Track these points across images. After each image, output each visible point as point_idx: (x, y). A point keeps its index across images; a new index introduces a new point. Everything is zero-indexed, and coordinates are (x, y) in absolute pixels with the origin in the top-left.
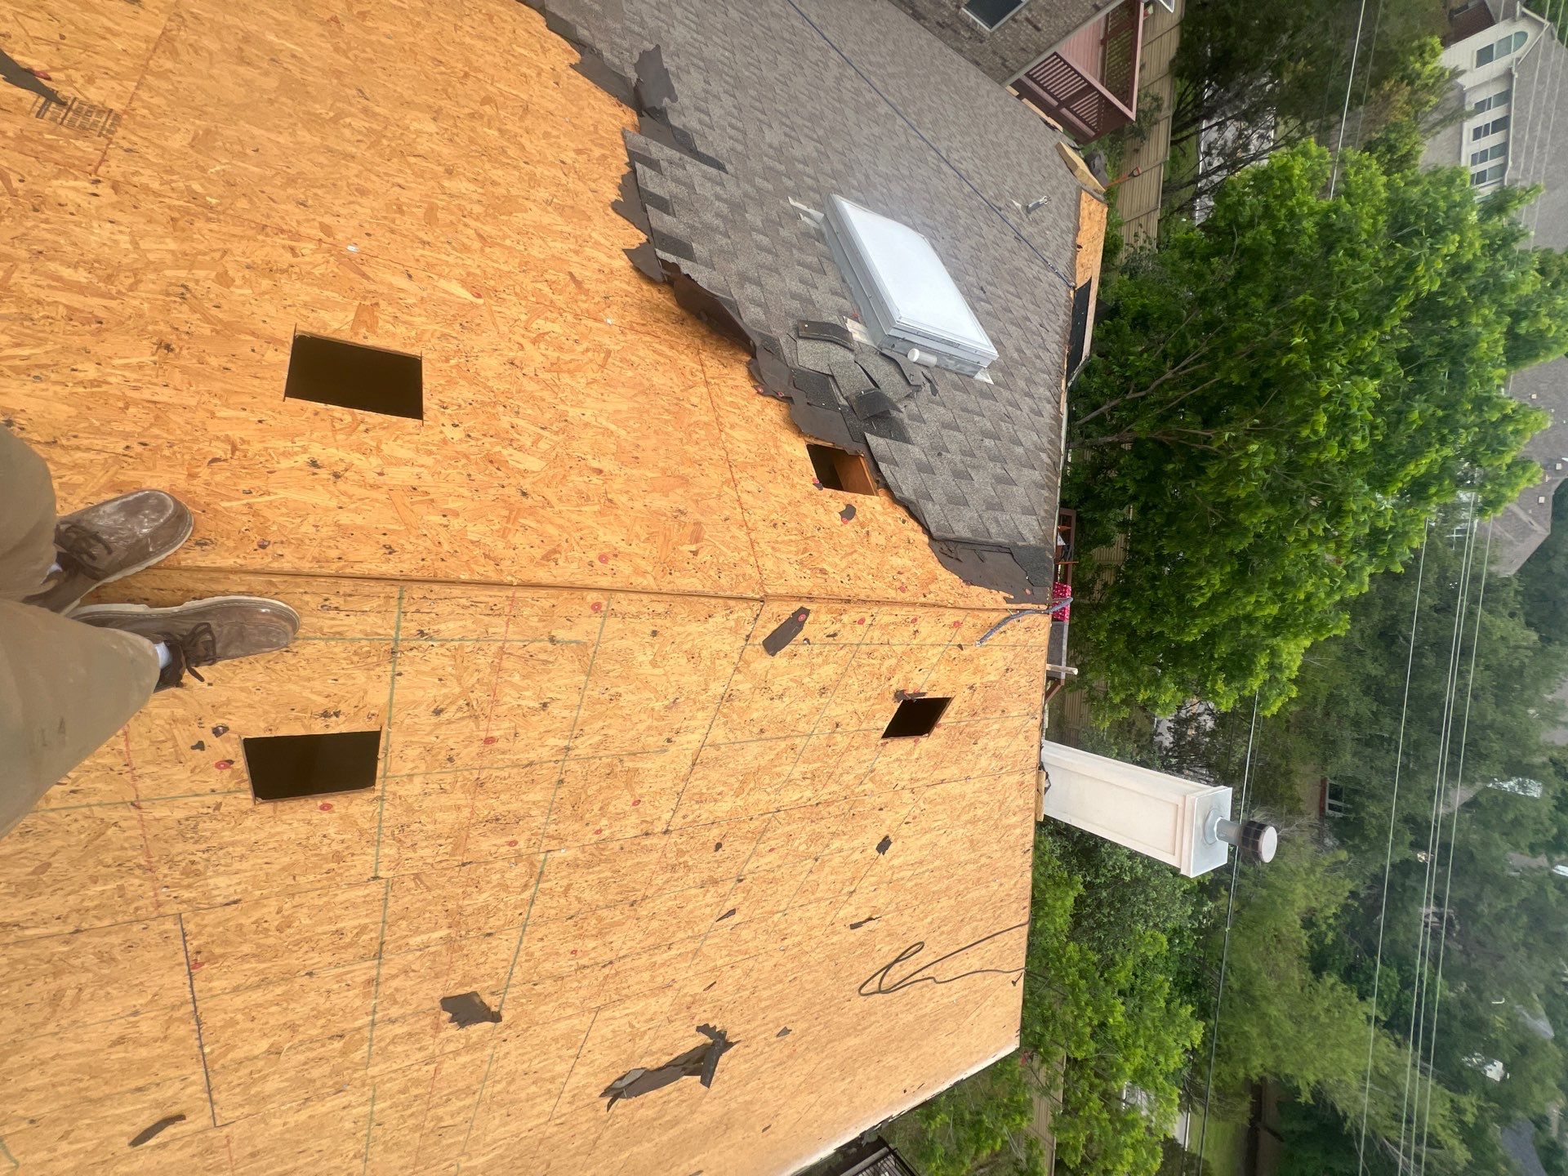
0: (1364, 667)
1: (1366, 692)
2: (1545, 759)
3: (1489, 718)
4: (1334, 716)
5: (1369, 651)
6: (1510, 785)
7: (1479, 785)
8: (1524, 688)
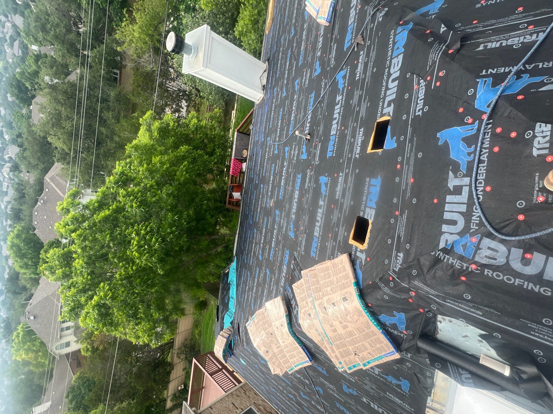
0: (106, 132)
1: (106, 120)
2: (44, 91)
3: (63, 109)
4: (117, 111)
5: (104, 137)
6: (56, 81)
7: (66, 81)
8: (51, 119)
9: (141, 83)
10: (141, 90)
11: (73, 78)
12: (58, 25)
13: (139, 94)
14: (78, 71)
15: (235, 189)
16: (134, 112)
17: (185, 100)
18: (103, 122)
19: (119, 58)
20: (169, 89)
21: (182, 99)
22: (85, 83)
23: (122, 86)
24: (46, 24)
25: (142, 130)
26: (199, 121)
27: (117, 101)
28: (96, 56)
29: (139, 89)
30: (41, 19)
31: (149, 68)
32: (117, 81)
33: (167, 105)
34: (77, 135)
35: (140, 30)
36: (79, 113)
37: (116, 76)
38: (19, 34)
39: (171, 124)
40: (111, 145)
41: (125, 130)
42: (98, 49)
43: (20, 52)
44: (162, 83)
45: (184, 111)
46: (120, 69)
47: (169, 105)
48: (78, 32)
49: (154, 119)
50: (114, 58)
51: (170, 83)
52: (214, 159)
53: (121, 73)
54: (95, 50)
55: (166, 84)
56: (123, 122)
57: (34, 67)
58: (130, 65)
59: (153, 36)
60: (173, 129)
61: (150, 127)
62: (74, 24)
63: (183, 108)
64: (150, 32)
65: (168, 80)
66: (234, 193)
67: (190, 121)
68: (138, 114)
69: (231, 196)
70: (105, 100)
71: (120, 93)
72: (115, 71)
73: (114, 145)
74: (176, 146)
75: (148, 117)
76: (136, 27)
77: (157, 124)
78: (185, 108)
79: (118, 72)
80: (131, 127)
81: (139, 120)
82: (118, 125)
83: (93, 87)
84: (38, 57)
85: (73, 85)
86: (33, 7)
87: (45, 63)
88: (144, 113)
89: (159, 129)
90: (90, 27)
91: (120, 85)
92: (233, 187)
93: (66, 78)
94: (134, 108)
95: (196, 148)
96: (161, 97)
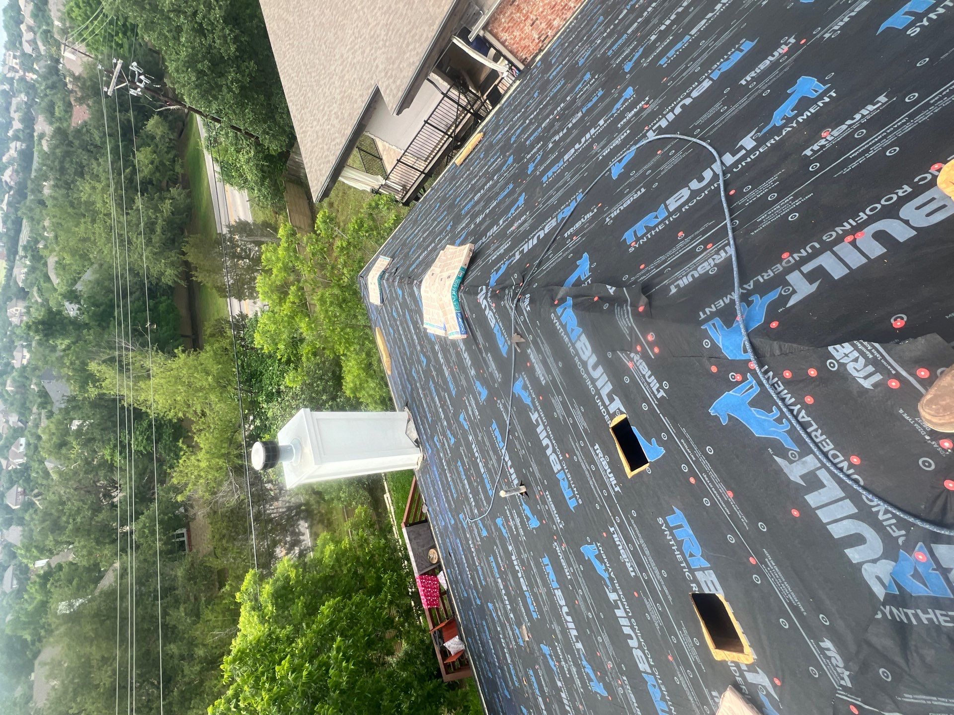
0: (179, 649)
1: (175, 627)
2: (57, 632)
3: (94, 648)
4: (192, 599)
5: (176, 662)
6: (77, 603)
7: (97, 592)
8: (72, 682)
9: (225, 531)
10: (227, 542)
11: (109, 580)
12: (79, 511)
13: (225, 549)
14: (117, 565)
15: (444, 634)
16: (222, 585)
17: (302, 519)
18: (171, 633)
19: (182, 510)
20: (273, 516)
21: (298, 520)
22: (131, 579)
23: (194, 550)
24: (59, 517)
25: (245, 612)
26: (337, 542)
27: (189, 580)
28: (144, 527)
29: (224, 542)
30: (51, 514)
31: (233, 501)
32: (184, 547)
33: (275, 544)
34: (123, 688)
35: (208, 456)
36: (123, 640)
37: (182, 539)
38: (13, 556)
39: (293, 575)
40: (191, 670)
41: (214, 628)
42: (146, 513)
43: (15, 582)
44: (259, 512)
45: (307, 539)
46: (187, 526)
47: (280, 541)
48: (113, 503)
49: (261, 579)
50: (173, 513)
51: (271, 505)
52: (386, 596)
53: (188, 531)
54: (142, 518)
55: (265, 511)
56: (208, 615)
57: (39, 597)
58: (200, 513)
59: (229, 453)
60: (297, 582)
61: (256, 600)
62: (104, 496)
63: (303, 534)
64: (223, 451)
65: (266, 503)
66: (447, 645)
67: (322, 552)
68: (231, 585)
69: (445, 653)
70: (168, 590)
71: (192, 565)
72: (179, 532)
73: (197, 668)
74: (312, 610)
75: (249, 583)
76: (201, 455)
77: (267, 589)
78: (307, 532)
79: (184, 531)
80: (224, 616)
81: (234, 597)
82: (199, 625)
83: (144, 579)
84: (46, 577)
85: (110, 594)
86: (37, 503)
87: (59, 580)
88: (240, 579)
89: (273, 595)
90: (131, 488)
91: (191, 550)
92: (440, 631)
93: (96, 588)
94: (221, 577)
95: (347, 594)
96: (262, 536)
